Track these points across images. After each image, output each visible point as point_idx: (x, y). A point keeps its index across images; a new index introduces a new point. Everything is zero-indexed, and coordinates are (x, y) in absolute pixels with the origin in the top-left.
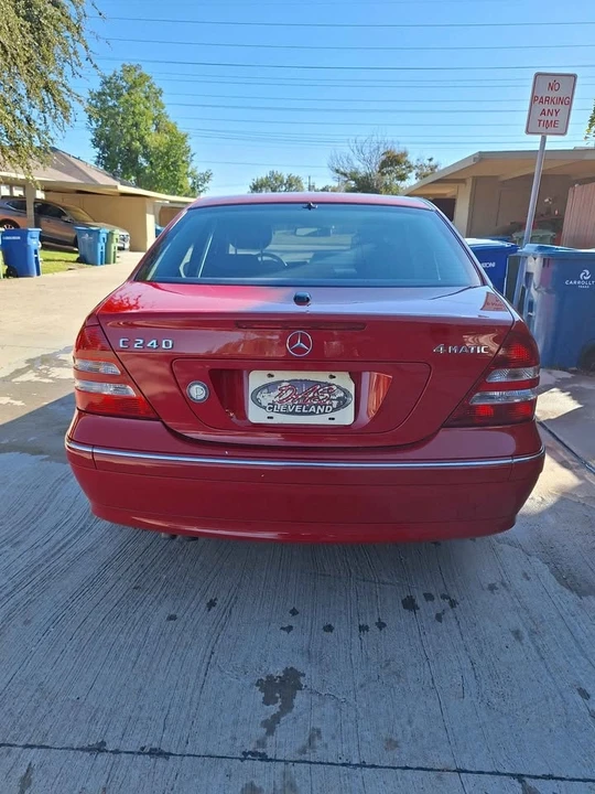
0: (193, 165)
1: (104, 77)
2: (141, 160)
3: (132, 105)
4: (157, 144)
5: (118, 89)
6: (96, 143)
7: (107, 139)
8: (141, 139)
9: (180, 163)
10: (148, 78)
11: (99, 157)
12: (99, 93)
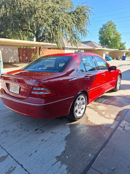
0: (121, 41)
1: (103, 25)
2: (109, 41)
3: (108, 30)
4: (113, 37)
5: (106, 27)
6: (100, 39)
7: (102, 38)
8: (109, 37)
9: (118, 41)
10: (113, 23)
11: (100, 42)
12: (102, 28)
